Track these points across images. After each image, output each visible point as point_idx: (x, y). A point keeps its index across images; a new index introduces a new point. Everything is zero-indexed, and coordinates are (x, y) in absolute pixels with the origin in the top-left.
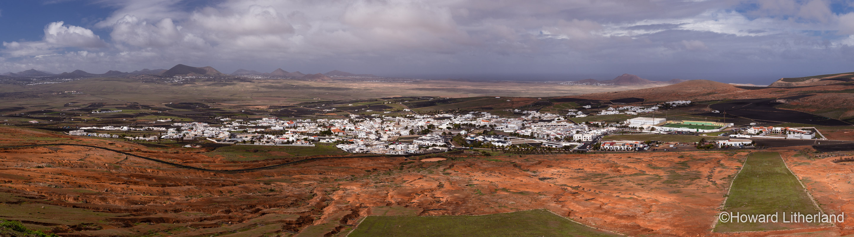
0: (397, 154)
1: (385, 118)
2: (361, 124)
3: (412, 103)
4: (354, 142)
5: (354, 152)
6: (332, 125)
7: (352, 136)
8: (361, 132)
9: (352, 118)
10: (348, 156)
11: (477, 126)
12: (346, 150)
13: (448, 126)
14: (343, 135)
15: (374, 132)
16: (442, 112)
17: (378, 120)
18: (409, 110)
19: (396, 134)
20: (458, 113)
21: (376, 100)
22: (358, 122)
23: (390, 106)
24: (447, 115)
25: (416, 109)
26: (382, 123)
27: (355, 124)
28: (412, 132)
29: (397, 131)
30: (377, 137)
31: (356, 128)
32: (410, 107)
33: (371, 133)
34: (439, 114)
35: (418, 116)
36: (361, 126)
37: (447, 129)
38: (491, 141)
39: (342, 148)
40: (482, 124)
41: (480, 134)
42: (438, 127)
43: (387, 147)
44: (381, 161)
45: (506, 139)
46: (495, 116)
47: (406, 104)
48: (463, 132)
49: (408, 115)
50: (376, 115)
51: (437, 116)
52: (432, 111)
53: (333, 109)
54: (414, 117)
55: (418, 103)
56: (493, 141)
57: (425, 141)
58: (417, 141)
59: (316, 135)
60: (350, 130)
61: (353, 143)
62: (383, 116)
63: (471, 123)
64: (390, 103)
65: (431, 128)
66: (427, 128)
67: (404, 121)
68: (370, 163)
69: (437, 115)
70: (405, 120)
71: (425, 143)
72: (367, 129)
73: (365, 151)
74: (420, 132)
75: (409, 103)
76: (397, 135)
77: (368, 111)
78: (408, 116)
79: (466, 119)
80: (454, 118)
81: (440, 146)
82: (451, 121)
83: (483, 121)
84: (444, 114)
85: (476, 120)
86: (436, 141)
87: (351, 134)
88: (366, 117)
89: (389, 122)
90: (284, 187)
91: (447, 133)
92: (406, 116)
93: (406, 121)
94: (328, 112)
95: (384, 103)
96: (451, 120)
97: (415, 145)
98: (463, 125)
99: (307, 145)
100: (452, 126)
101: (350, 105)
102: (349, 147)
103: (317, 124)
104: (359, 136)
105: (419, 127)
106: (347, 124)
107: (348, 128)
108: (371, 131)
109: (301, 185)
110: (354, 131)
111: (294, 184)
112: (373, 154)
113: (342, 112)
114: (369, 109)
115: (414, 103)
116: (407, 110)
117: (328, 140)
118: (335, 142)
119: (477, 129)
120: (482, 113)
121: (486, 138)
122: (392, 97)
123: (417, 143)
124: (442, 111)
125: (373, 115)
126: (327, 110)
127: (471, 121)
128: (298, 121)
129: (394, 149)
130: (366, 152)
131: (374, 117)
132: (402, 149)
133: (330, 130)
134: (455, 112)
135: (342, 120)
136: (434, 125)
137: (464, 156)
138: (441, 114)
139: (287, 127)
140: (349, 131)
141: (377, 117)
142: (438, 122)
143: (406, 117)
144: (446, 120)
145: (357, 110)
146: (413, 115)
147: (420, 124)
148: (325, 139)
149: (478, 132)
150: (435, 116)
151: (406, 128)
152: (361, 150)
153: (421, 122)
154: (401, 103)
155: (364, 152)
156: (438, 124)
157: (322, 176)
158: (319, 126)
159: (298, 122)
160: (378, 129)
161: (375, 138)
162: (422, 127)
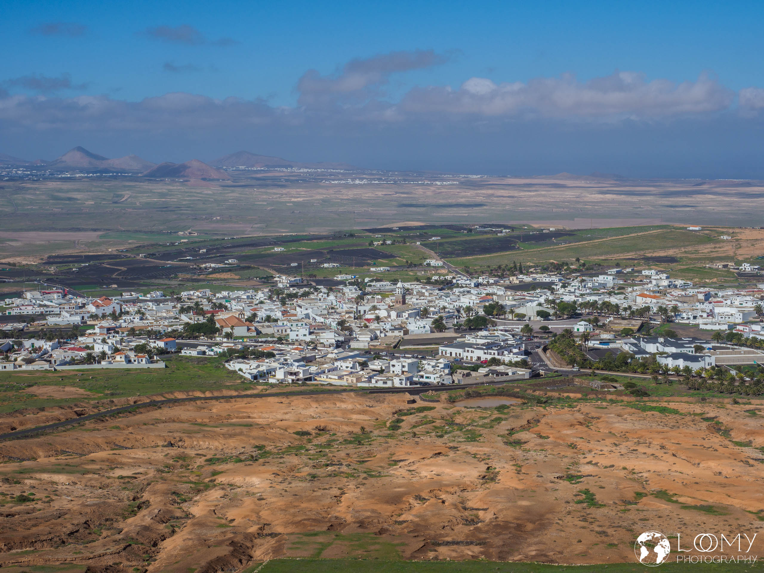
0: (389, 384)
1: (370, 286)
2: (300, 302)
3: (451, 243)
4: (275, 352)
5: (272, 381)
6: (221, 307)
7: (273, 336)
8: (299, 324)
9: (280, 285)
10: (255, 392)
11: (625, 309)
12: (249, 377)
13: (540, 308)
14: (248, 334)
15: (334, 324)
16: (532, 270)
17: (351, 292)
18: (440, 263)
19: (396, 329)
20: (575, 271)
21: (352, 236)
22: (295, 296)
23: (388, 251)
24: (545, 278)
25: (459, 259)
26: (361, 298)
27: (284, 303)
28: (439, 326)
29: (399, 321)
30: (341, 339)
31: (284, 313)
32: (443, 255)
33: (324, 327)
34: (521, 273)
35: (463, 280)
36: (300, 307)
37: (539, 318)
38: (655, 354)
39: (240, 370)
40: (641, 302)
41: (627, 333)
42: (512, 312)
43: (364, 365)
44: (343, 406)
45: (699, 349)
46: (679, 282)
47: (432, 246)
48: (580, 327)
49: (435, 278)
50: (349, 277)
51: (515, 280)
52: (503, 267)
53: (230, 261)
54: (451, 282)
55: (466, 242)
56: (661, 354)
57: (470, 349)
58: (449, 350)
59: (174, 334)
60: (268, 319)
61: (270, 355)
62: (367, 280)
63: (607, 300)
64: (389, 242)
65: (495, 312)
66: (482, 313)
67: (423, 294)
68: (311, 412)
69: (515, 278)
70: (424, 291)
71: (469, 355)
72: (317, 318)
73: (301, 376)
74: (461, 325)
75: (441, 244)
76: (397, 333)
77: (326, 265)
78: (436, 280)
79: (595, 290)
80: (562, 287)
81: (511, 364)
82: (552, 293)
83: (642, 295)
84: (537, 273)
85: (622, 293)
86: (500, 351)
87: (269, 331)
88: (319, 282)
89: (379, 297)
90: (60, 487)
91: (536, 327)
92: (429, 279)
93: (427, 294)
94: (215, 271)
95: (371, 244)
96: (552, 291)
97: (441, 360)
98: (586, 305)
99: (144, 364)
100: (554, 308)
101: (276, 249)
102: (258, 366)
103: (179, 306)
104: (292, 336)
105: (462, 312)
106: (262, 302)
107: (262, 314)
108: (328, 322)
109: (109, 478)
110: (280, 323)
111: (90, 476)
112: (322, 385)
113: (254, 268)
114: (328, 261)
115: (456, 242)
116: (433, 262)
117: (203, 348)
118: (222, 355)
119: (624, 319)
120: (645, 273)
121: (642, 344)
122: (395, 226)
123: (448, 355)
124: (530, 267)
125: (339, 278)
126: (213, 265)
127: (610, 294)
128: (126, 296)
129: (381, 371)
130: (306, 379)
131: (343, 283)
132: (403, 372)
133: (211, 321)
134: (569, 268)
135: (251, 293)
136: (502, 307)
137: (572, 395)
138: (528, 274)
139: (94, 317)
140: (267, 324)
141: (351, 284)
142: (517, 297)
143: (429, 282)
144: (538, 291)
145: (296, 264)
146: (449, 277)
147: (465, 301)
148: (195, 346)
149: (623, 325)
150: (511, 278)
151: (424, 313)
152: (291, 374)
153: (468, 296)
154: (418, 243)
155: (298, 380)
156: (514, 303)
157: (173, 452)
158: (183, 310)
159: (127, 301)
160: (347, 316)
161: (333, 341)
162: (469, 309)
